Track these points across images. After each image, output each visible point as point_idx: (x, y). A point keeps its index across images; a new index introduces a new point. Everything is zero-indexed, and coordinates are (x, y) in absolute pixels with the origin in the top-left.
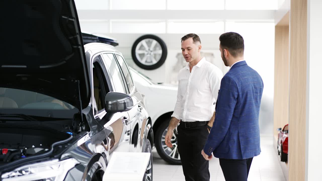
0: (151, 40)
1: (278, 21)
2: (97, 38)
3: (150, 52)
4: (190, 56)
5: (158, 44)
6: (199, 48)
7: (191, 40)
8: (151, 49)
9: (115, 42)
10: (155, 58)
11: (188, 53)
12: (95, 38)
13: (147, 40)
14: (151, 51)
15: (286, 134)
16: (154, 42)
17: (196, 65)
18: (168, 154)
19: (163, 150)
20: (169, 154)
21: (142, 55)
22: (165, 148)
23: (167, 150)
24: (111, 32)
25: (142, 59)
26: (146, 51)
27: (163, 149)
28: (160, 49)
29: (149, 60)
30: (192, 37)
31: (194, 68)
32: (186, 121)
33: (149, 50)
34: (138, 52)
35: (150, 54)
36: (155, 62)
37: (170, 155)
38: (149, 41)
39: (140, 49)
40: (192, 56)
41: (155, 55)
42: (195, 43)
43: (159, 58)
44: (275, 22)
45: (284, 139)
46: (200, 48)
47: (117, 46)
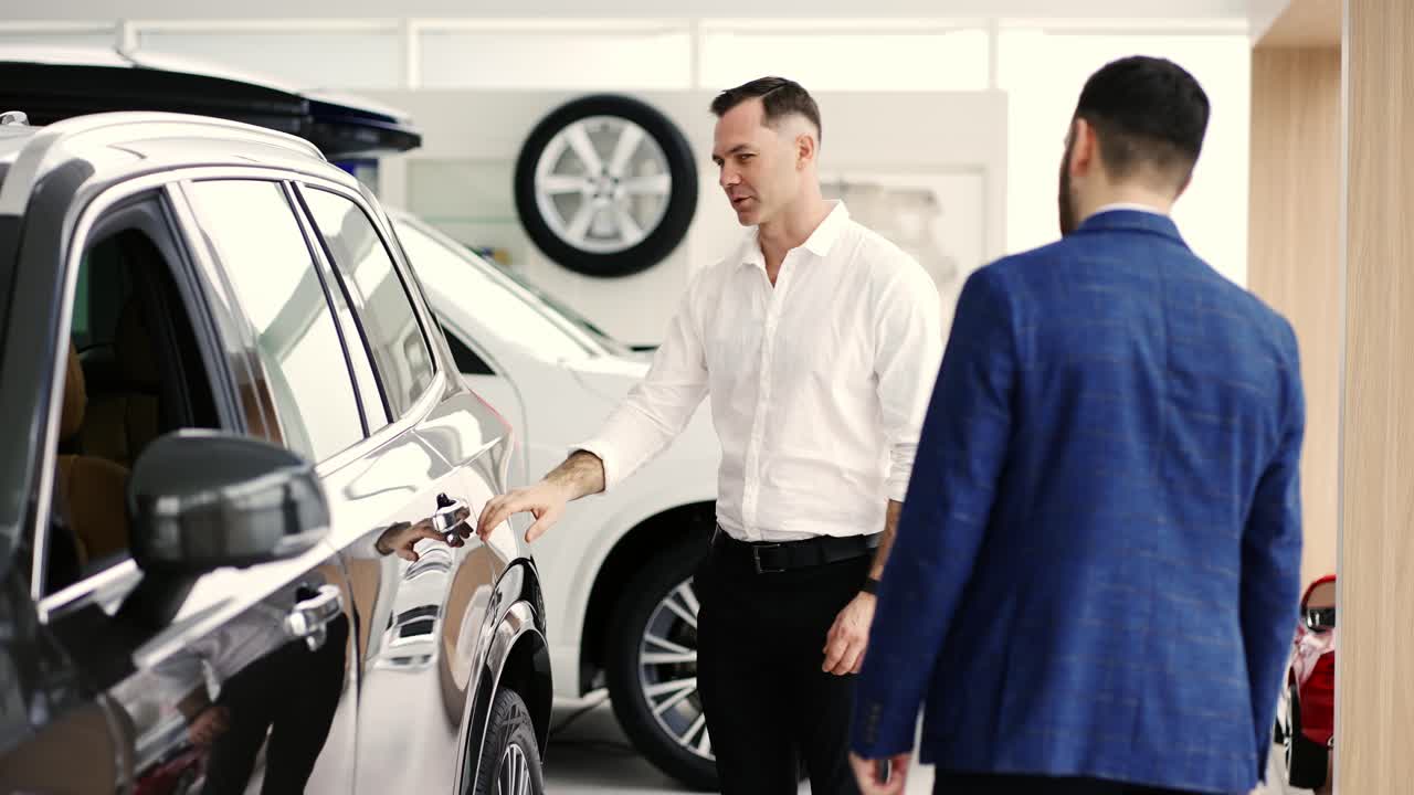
0: (613, 122)
1: (1265, 24)
2: (305, 106)
3: (608, 186)
4: (753, 194)
5: (652, 146)
6: (802, 148)
7: (753, 107)
8: (617, 169)
9: (403, 127)
10: (635, 215)
11: (741, 176)
12: (295, 109)
13: (595, 123)
14: (616, 181)
15: (1318, 631)
16: (632, 134)
17: (804, 245)
18: (675, 732)
19: (650, 711)
20: (682, 735)
21: (568, 202)
22: (659, 699)
23: (672, 707)
24: (414, 82)
25: (567, 219)
26: (591, 181)
27: (651, 703)
28: (660, 172)
29: (602, 228)
30: (762, 97)
31: (792, 257)
32: (759, 539)
33: (605, 172)
34: (547, 182)
35: (611, 196)
36: (633, 236)
37: (685, 741)
38: (605, 128)
39: (559, 168)
40: (763, 195)
41: (636, 199)
42: (772, 123)
43: (653, 214)
44: (1250, 34)
45: (1311, 663)
46: (805, 152)
47: (414, 153)
